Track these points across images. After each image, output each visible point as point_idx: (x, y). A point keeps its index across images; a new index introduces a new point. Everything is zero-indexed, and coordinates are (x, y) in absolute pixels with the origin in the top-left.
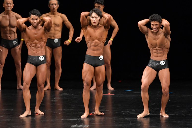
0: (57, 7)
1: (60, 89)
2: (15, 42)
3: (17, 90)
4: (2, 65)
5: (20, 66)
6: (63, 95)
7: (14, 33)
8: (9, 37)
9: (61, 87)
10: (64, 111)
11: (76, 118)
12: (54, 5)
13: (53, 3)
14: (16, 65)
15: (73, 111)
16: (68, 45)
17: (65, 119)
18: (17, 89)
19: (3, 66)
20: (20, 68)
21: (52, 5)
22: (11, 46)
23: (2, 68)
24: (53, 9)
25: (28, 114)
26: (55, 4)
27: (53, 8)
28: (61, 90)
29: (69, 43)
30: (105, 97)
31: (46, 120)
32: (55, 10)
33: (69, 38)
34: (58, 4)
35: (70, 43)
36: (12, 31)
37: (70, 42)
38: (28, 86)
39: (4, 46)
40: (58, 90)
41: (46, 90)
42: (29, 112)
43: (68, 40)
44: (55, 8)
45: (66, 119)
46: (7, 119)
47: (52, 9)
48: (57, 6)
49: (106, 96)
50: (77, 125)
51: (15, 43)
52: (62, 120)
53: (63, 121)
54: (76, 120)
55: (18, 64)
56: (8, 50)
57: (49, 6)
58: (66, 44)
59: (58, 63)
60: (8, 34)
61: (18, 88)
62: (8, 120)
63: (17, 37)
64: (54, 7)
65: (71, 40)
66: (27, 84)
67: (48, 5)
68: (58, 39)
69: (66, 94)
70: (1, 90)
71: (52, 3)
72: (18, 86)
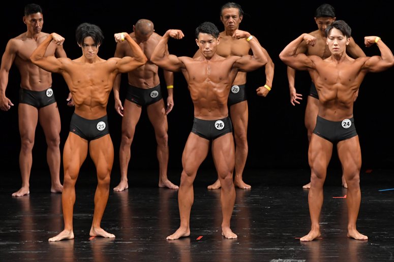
0: (237, 22)
1: (245, 187)
2: (156, 92)
3: (160, 189)
4: (129, 138)
5: (166, 141)
6: (253, 198)
7: (154, 74)
8: (144, 84)
9: (246, 182)
10: (254, 232)
11: (278, 246)
12: (231, 18)
13: (230, 14)
14: (157, 138)
15: (271, 231)
16: (264, 95)
17: (255, 248)
18: (158, 187)
19: (132, 139)
20: (165, 145)
21: (228, 17)
22: (146, 100)
23: (129, 144)
24: (230, 26)
25: (184, 234)
26: (234, 17)
27: (229, 24)
28: (247, 188)
29: (268, 92)
30: (339, 203)
31: (218, 249)
32: (233, 29)
33: (267, 82)
34: (240, 16)
35: (270, 92)
36: (150, 70)
37: (269, 89)
38: (191, 180)
39: (132, 100)
40: (243, 189)
41: (216, 189)
42: (187, 231)
43: (266, 86)
44: (233, 24)
45: (259, 247)
46: (140, 246)
47: (226, 26)
48: (237, 19)
49: (340, 201)
50: (281, 260)
51: (156, 94)
52: (251, 249)
53: (253, 251)
54: (278, 249)
55: (162, 137)
56: (140, 109)
57: (222, 19)
58: (261, 94)
59: (241, 135)
60: (142, 78)
61: (160, 185)
62: (142, 249)
63: (159, 83)
64: (231, 23)
65: (271, 85)
66: (189, 175)
67: (221, 17)
68: (238, 86)
69: (257, 197)
70: (128, 188)
71: (226, 15)
72: (161, 180)
